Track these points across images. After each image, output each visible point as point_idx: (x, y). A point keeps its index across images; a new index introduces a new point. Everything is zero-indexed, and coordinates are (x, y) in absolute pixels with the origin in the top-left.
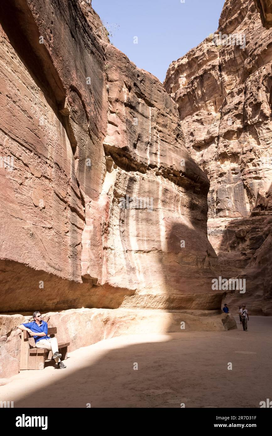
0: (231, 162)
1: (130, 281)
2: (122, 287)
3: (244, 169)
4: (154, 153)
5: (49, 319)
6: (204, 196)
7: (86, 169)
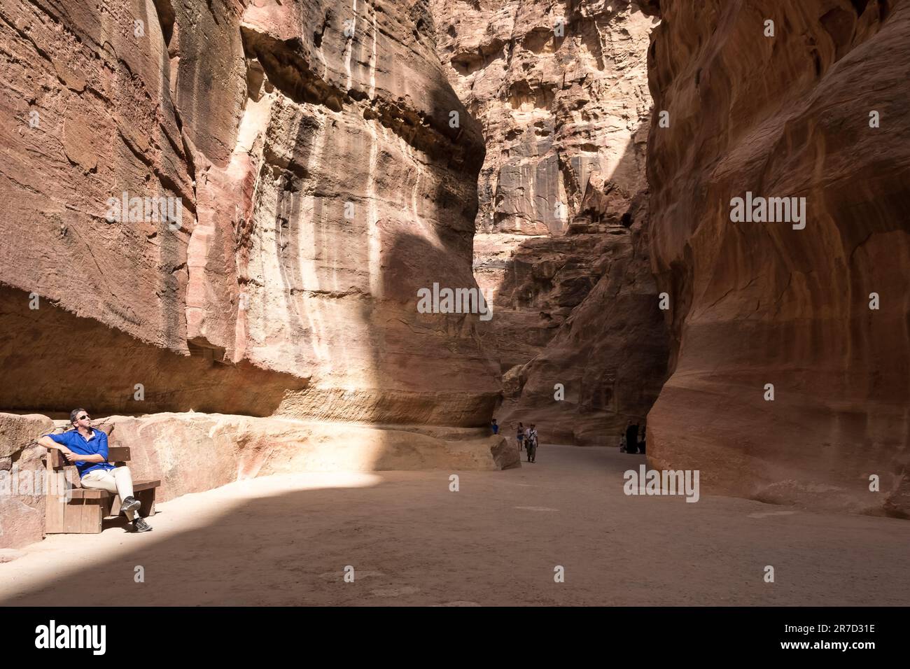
0: (536, 106)
1: (299, 358)
2: (279, 371)
3: (563, 123)
4: (363, 61)
5: (113, 429)
6: (470, 176)
7: (198, 87)
